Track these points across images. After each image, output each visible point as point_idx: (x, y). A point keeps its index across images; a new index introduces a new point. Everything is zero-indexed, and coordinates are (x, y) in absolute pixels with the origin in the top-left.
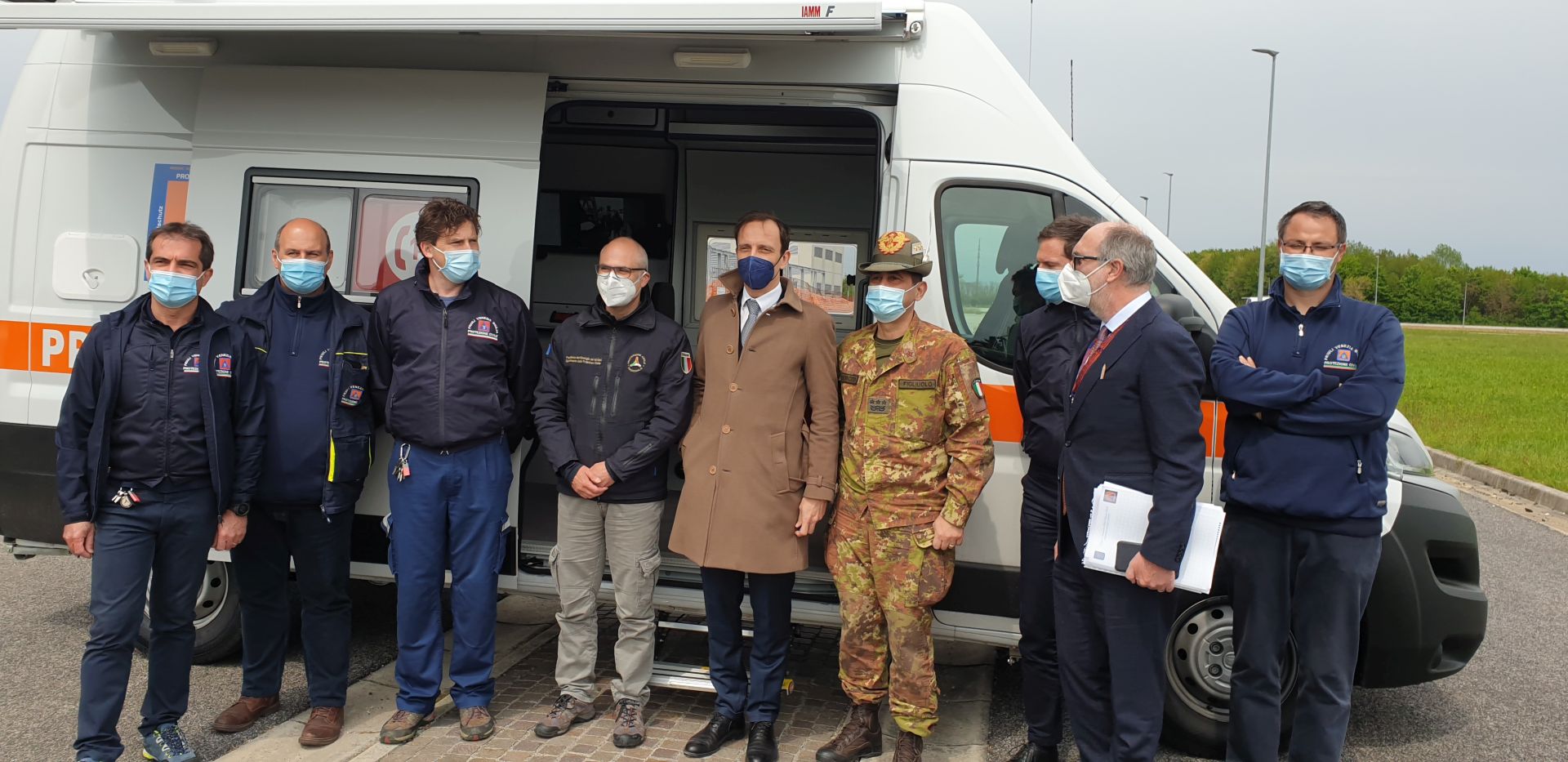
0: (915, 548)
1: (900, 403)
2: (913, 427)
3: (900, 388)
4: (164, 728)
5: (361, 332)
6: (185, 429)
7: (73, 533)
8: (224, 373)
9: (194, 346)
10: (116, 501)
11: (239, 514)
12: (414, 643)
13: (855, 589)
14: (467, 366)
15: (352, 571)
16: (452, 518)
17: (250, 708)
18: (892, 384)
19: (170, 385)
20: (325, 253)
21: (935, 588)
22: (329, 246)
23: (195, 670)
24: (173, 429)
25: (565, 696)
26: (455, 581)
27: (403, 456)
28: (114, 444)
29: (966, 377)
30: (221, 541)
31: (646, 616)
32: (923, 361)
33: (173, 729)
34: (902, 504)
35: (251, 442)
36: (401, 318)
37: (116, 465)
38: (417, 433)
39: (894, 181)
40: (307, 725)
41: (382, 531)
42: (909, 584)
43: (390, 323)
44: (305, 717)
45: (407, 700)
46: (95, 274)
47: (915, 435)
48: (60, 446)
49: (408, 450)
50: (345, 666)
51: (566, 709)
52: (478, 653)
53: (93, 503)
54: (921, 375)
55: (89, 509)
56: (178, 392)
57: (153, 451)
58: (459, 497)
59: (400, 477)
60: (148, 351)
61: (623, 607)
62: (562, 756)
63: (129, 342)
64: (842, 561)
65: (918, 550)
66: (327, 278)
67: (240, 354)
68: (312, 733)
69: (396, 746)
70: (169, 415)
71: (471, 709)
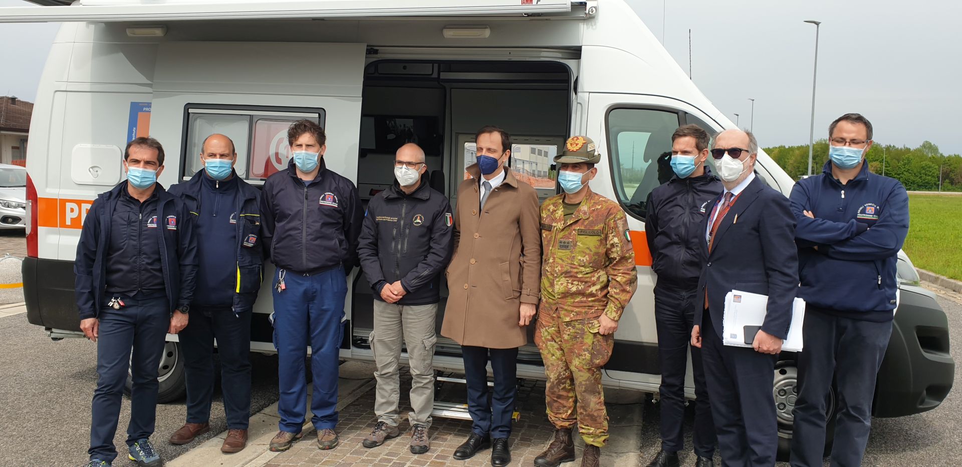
0: (588, 333)
1: (578, 244)
2: (586, 259)
3: (578, 235)
4: (141, 441)
5: (255, 203)
6: (149, 261)
7: (85, 325)
8: (172, 227)
9: (153, 212)
10: (110, 306)
11: (183, 312)
12: (289, 390)
13: (554, 357)
14: (319, 222)
15: (251, 347)
16: (311, 314)
17: (191, 430)
18: (574, 232)
19: (140, 235)
20: (232, 155)
21: (601, 357)
22: (234, 150)
23: (159, 407)
24: (144, 261)
25: (381, 422)
26: (314, 353)
27: (281, 277)
28: (108, 272)
29: (621, 229)
30: (172, 329)
31: (428, 374)
32: (593, 218)
33: (146, 442)
34: (578, 306)
35: (188, 269)
36: (279, 194)
37: (110, 284)
38: (289, 263)
39: (579, 105)
40: (225, 440)
41: (269, 322)
42: (585, 354)
43: (273, 196)
44: (224, 435)
45: (285, 425)
46: (96, 169)
47: (587, 264)
48: (77, 274)
49: (285, 272)
50: (248, 404)
51: (381, 430)
52: (328, 396)
53: (97, 307)
54: (592, 226)
55: (95, 311)
56: (145, 239)
57: (132, 275)
58: (315, 302)
59: (279, 290)
60: (126, 216)
61: (414, 368)
62: (379, 459)
63: (115, 210)
64: (544, 340)
65: (590, 334)
66: (233, 170)
67: (181, 216)
68: (228, 445)
69: (279, 453)
70: (140, 253)
71: (324, 430)
